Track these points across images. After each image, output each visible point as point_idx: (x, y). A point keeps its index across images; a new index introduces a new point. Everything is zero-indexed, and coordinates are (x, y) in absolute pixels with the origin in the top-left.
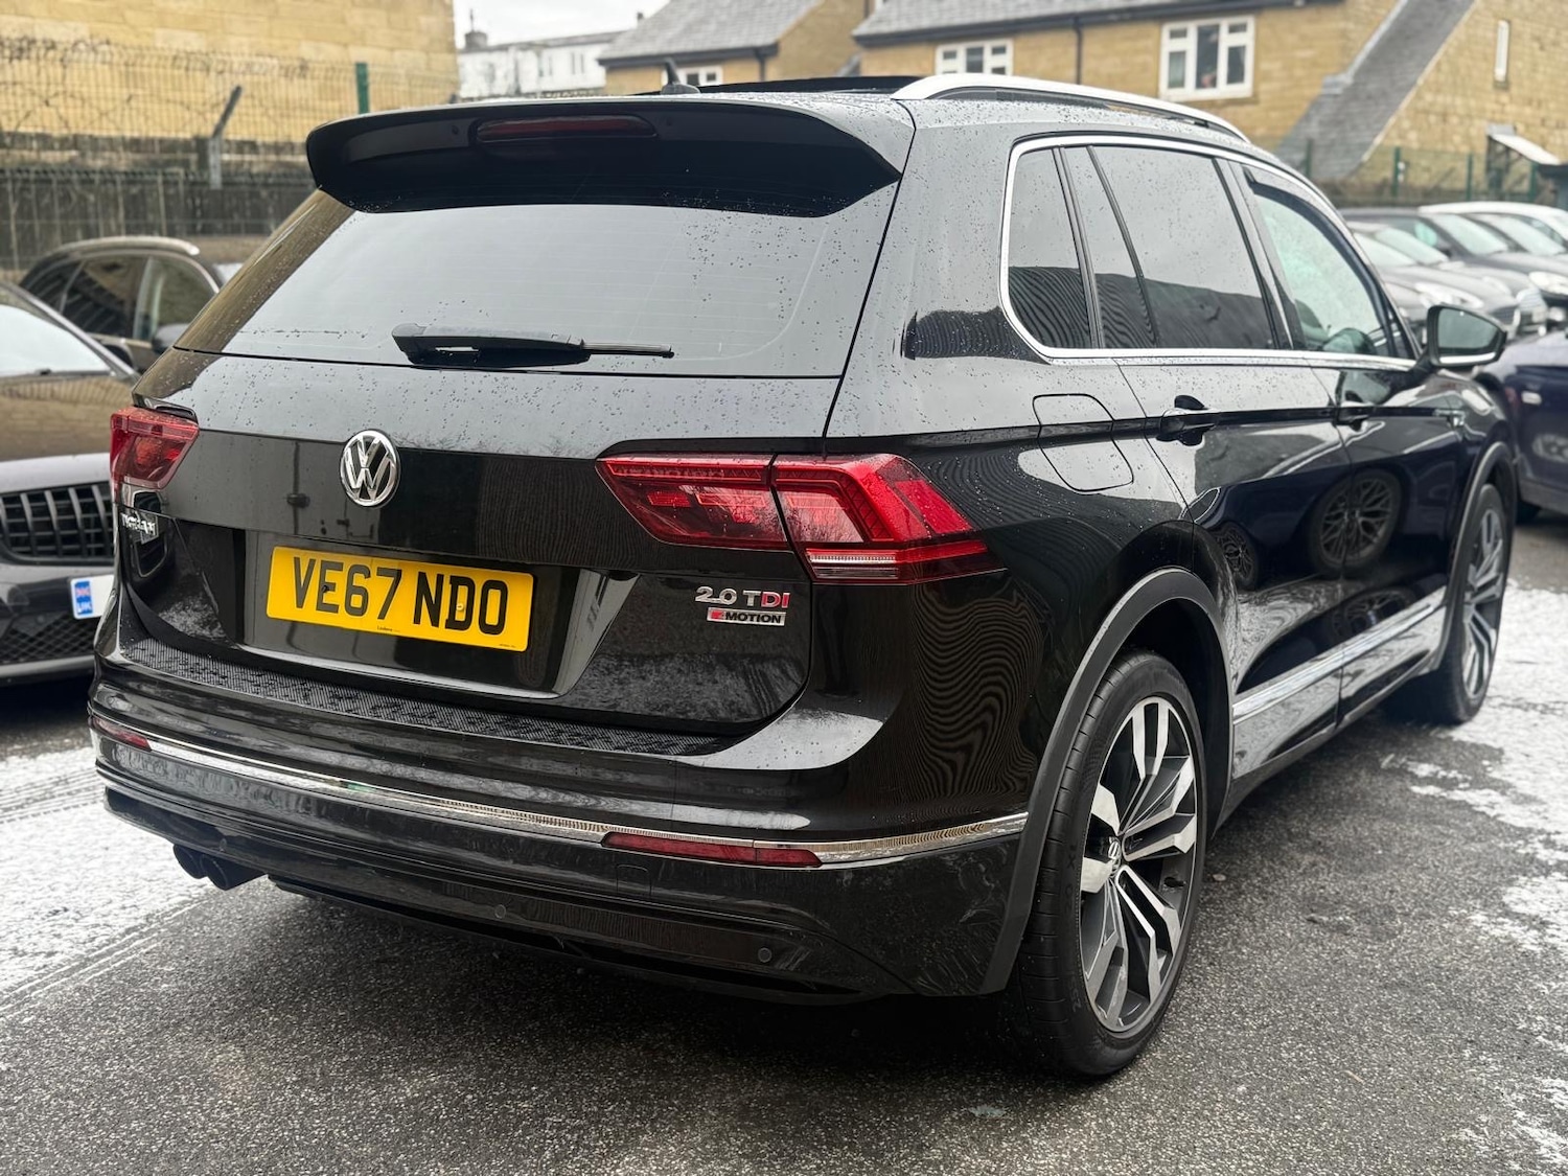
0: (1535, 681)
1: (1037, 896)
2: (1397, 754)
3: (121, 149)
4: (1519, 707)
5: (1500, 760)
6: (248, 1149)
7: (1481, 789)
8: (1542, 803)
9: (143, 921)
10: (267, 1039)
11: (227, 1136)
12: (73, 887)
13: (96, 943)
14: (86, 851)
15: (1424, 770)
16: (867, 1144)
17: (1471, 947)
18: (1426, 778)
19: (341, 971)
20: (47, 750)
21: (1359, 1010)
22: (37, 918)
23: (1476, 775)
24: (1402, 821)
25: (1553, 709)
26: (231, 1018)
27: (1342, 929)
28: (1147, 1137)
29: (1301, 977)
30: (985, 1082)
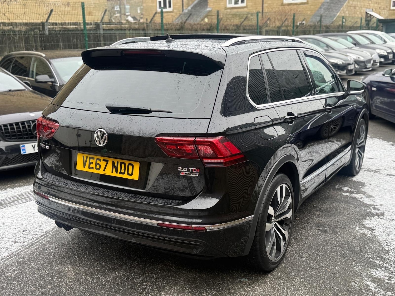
0: (373, 164)
1: (256, 233)
2: (339, 184)
3: (23, 25)
4: (369, 171)
5: (364, 186)
6: (76, 292)
7: (359, 194)
8: (374, 197)
9: (44, 233)
10: (77, 264)
11: (70, 289)
12: (27, 224)
13: (34, 239)
14: (29, 214)
15: (346, 189)
16: (217, 288)
17: (355, 236)
18: (346, 191)
19: (93, 246)
20: (16, 187)
21: (329, 253)
22: (20, 233)
23: (358, 190)
24: (340, 203)
25: (377, 171)
26: (68, 259)
27: (325, 231)
28: (281, 286)
29: (316, 244)
30: (243, 273)
